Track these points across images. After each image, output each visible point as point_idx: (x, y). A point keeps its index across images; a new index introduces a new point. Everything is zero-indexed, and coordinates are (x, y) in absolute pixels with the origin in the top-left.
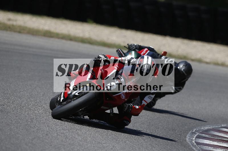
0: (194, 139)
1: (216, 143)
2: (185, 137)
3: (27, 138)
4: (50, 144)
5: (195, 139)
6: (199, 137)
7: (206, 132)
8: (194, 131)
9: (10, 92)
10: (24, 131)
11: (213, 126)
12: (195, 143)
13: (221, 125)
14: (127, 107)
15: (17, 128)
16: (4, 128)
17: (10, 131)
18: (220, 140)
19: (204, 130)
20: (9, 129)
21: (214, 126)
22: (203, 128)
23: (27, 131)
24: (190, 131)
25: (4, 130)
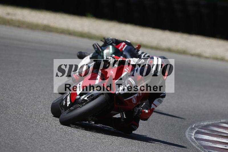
0: (193, 134)
1: (215, 139)
2: (185, 132)
3: (26, 134)
4: (49, 140)
5: (195, 135)
6: (198, 132)
7: (206, 127)
8: (193, 126)
9: (9, 87)
10: (23, 126)
11: (212, 121)
12: (194, 139)
13: (221, 121)
14: (137, 111)
15: (16, 123)
16: (3, 123)
17: (9, 126)
18: (219, 135)
19: (203, 125)
20: (8, 125)
21: (214, 121)
22: (202, 124)
23: (26, 126)
24: (189, 126)
25: (3, 126)
